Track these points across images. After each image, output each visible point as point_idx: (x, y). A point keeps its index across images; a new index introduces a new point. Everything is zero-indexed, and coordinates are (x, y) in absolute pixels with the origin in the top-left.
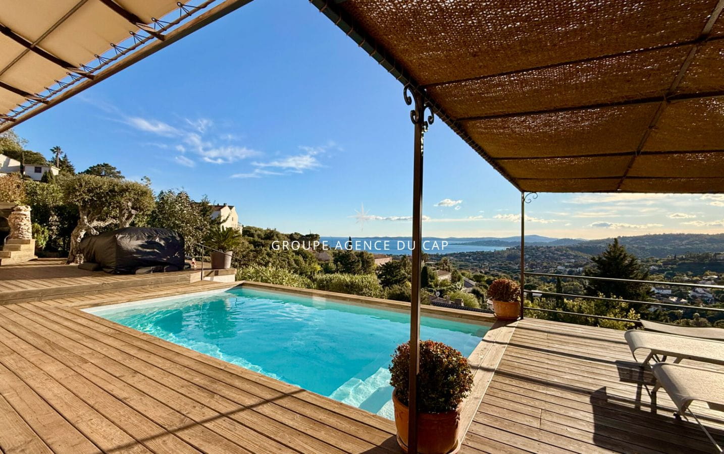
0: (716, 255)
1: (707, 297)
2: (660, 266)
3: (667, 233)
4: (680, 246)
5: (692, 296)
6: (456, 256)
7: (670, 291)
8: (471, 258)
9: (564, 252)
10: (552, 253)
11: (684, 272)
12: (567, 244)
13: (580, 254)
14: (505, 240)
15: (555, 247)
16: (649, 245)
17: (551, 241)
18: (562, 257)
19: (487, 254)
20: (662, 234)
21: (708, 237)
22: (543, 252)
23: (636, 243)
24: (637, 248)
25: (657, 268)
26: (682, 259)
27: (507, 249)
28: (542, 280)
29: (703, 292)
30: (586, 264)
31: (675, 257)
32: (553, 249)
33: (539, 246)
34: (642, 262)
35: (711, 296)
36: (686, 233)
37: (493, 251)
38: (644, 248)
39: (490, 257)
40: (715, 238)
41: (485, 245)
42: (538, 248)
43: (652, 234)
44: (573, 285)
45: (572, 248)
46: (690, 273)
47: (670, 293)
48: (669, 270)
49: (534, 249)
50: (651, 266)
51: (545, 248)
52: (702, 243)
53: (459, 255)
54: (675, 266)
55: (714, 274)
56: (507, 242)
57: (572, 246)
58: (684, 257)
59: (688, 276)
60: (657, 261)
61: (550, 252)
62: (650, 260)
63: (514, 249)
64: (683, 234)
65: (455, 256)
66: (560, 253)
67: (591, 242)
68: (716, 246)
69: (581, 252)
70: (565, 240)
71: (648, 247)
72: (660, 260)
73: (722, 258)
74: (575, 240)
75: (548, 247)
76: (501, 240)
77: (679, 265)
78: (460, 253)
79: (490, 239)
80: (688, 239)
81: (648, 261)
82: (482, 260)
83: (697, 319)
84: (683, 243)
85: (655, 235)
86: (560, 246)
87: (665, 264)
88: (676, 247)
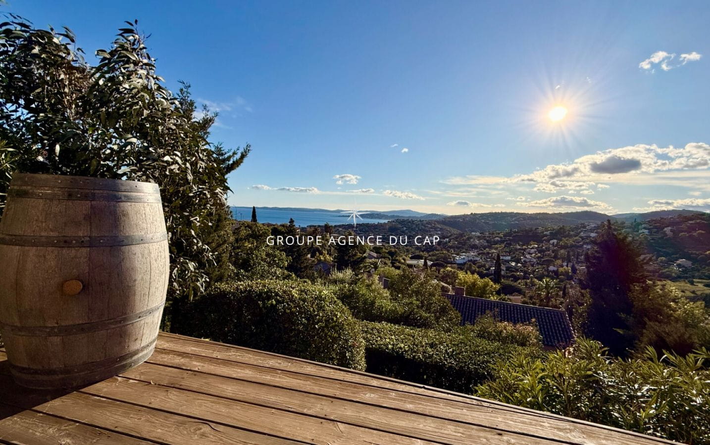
0: (536, 229)
1: (532, 261)
2: (501, 238)
3: (503, 211)
4: (511, 222)
5: (524, 261)
6: (345, 228)
7: (510, 257)
8: (357, 229)
9: (433, 225)
10: (424, 226)
11: (517, 242)
12: (434, 219)
13: (445, 227)
14: (386, 214)
15: (426, 221)
16: (492, 221)
17: (422, 215)
18: (431, 230)
19: (372, 226)
20: (500, 212)
21: (528, 216)
22: (417, 225)
23: (483, 219)
24: (484, 222)
25: (499, 239)
26: (515, 232)
27: (388, 221)
28: (417, 249)
29: (530, 258)
30: (450, 236)
31: (511, 231)
32: (425, 222)
33: (414, 219)
34: (489, 234)
35: (535, 260)
36: (515, 211)
37: (376, 223)
38: (488, 223)
39: (375, 229)
40: (533, 216)
41: (369, 218)
42: (413, 221)
43: (494, 212)
44: (443, 253)
45: (438, 222)
46: (521, 243)
47: (510, 259)
48: (507, 241)
49: (410, 222)
50: (496, 237)
51: (418, 221)
52: (524, 220)
53: (347, 227)
54: (511, 238)
55: (535, 244)
56: (387, 216)
57: (438, 220)
58: (517, 230)
59: (519, 245)
60: (499, 234)
61: (422, 225)
62: (495, 232)
63: (394, 222)
64: (513, 213)
65: (343, 227)
66: (430, 226)
67: (452, 217)
68: (533, 222)
69: (445, 225)
70: (433, 215)
71: (491, 223)
72: (501, 232)
73: (539, 232)
74: (439, 215)
75: (420, 221)
76: (382, 214)
77: (514, 237)
78: (348, 225)
79: (373, 213)
80: (516, 217)
81: (493, 234)
82: (367, 231)
83: (532, 280)
84: (513, 219)
85: (496, 213)
86: (430, 220)
87: (505, 236)
88: (509, 222)
